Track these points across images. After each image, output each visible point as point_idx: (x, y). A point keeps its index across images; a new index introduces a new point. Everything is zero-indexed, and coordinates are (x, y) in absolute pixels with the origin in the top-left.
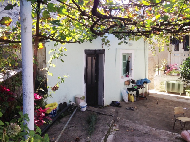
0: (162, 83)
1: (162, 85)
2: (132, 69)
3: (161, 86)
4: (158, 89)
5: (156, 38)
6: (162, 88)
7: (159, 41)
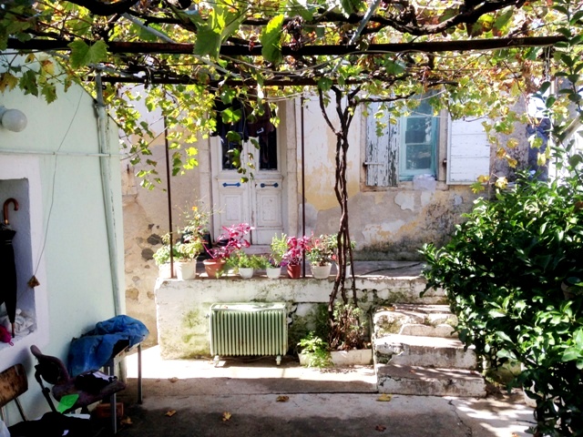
0: (191, 318)
1: (191, 326)
2: (34, 283)
3: (189, 331)
4: (173, 349)
6: (193, 340)
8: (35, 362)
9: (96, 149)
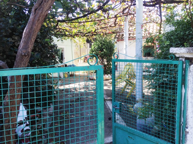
2: (64, 58)
5: (78, 39)
7: (80, 41)
8: (64, 65)
9: (71, 45)
